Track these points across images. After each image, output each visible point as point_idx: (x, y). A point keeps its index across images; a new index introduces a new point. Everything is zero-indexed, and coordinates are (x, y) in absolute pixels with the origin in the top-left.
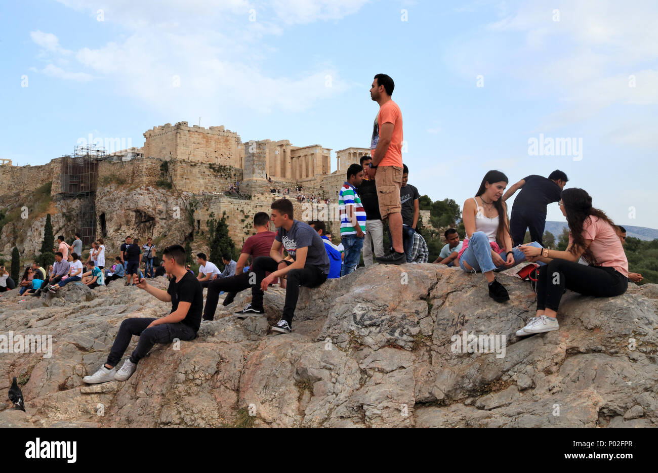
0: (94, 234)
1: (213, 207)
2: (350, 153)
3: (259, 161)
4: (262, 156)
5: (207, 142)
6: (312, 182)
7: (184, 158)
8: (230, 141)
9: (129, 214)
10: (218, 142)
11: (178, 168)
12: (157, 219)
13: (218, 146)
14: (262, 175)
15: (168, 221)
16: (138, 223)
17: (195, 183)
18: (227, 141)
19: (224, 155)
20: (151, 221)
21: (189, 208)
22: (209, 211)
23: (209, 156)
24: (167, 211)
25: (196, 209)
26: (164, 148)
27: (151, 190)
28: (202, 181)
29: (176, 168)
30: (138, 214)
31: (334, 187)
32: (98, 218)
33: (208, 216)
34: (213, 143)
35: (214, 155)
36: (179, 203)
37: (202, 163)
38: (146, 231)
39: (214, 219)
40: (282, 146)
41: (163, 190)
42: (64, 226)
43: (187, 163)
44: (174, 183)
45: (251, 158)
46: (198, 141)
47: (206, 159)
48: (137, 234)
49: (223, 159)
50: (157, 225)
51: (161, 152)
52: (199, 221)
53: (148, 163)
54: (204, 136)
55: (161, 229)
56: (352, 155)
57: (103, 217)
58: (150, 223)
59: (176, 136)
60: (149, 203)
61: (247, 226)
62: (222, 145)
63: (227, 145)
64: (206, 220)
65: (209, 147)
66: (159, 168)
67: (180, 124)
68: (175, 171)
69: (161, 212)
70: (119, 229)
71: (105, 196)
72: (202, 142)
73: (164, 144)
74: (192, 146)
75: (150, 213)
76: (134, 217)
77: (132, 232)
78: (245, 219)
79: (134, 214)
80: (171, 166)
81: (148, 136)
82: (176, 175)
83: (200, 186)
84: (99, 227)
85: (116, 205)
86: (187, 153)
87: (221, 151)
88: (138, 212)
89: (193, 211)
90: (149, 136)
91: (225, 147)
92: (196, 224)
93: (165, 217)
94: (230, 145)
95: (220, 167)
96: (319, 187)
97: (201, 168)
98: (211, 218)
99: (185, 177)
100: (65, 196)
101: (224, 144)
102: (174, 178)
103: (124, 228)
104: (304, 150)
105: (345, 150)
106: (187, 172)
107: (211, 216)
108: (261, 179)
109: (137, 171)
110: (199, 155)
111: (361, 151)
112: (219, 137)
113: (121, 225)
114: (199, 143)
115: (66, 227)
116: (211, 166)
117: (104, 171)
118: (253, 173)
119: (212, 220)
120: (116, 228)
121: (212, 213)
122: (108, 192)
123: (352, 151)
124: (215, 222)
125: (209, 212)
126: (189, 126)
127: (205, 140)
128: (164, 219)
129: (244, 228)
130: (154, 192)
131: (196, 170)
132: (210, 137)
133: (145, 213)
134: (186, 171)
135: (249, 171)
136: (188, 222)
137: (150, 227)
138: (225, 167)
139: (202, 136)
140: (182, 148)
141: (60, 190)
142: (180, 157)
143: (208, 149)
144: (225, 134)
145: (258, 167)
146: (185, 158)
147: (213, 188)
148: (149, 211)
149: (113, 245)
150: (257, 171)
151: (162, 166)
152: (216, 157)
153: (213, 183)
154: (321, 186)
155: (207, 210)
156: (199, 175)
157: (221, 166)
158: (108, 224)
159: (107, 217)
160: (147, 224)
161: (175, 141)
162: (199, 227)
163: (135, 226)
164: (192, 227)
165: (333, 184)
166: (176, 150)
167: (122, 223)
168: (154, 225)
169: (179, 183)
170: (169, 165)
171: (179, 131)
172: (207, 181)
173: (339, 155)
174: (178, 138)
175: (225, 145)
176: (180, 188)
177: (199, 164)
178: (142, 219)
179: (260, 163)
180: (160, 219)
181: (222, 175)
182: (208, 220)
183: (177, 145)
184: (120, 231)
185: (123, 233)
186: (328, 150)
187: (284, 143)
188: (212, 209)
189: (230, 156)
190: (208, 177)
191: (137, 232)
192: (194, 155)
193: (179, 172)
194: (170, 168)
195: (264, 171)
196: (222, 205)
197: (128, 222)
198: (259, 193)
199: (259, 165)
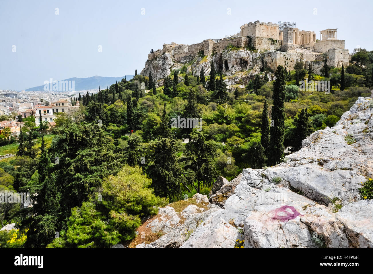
0: (222, 69)
1: (273, 56)
2: (328, 32)
3: (290, 36)
4: (291, 33)
5: (267, 29)
7: (258, 36)
9: (237, 60)
12: (248, 62)
13: (272, 31)
14: (291, 42)
16: (241, 63)
20: (246, 63)
21: (261, 57)
24: (252, 59)
25: (265, 57)
27: (245, 50)
29: (255, 41)
32: (224, 62)
34: (270, 29)
35: (270, 34)
36: (257, 55)
37: (265, 38)
41: (250, 50)
42: (210, 66)
43: (259, 38)
44: (255, 47)
47: (267, 36)
49: (273, 36)
50: (249, 64)
52: (266, 62)
53: (244, 39)
54: (266, 27)
55: (250, 66)
56: (329, 32)
57: (226, 62)
59: (255, 27)
60: (245, 56)
61: (287, 64)
66: (248, 41)
67: (256, 22)
69: (250, 59)
70: (233, 67)
71: (227, 54)
73: (249, 31)
74: (261, 31)
76: (239, 61)
77: (239, 67)
78: (286, 60)
81: (242, 28)
82: (255, 43)
84: (224, 66)
85: (232, 57)
86: (260, 34)
87: (273, 33)
88: (241, 59)
89: (263, 58)
93: (252, 61)
94: (276, 30)
97: (265, 40)
99: (259, 44)
101: (274, 30)
102: (254, 45)
103: (235, 66)
105: (325, 30)
108: (291, 44)
109: (240, 42)
110: (264, 35)
111: (332, 30)
112: (272, 27)
113: (234, 65)
121: (273, 58)
123: (329, 30)
126: (260, 22)
130: (247, 51)
131: (263, 41)
132: (269, 27)
133: (243, 59)
134: (259, 41)
135: (285, 41)
136: (261, 63)
137: (246, 66)
138: (274, 39)
140: (258, 32)
142: (256, 36)
143: (268, 32)
144: (274, 25)
148: (245, 59)
150: (289, 40)
151: (249, 39)
153: (270, 46)
154: (313, 47)
155: (270, 57)
156: (265, 43)
158: (228, 65)
159: (229, 61)
160: (244, 64)
161: (254, 29)
162: (266, 65)
163: (240, 65)
164: (263, 65)
165: (319, 45)
166: (255, 33)
169: (257, 47)
170: (252, 39)
171: (256, 24)
172: (268, 45)
173: (321, 33)
176: (257, 49)
180: (250, 62)
181: (273, 43)
183: (255, 31)
185: (235, 68)
187: (296, 29)
189: (276, 35)
191: (241, 67)
192: (262, 35)
194: (253, 41)
195: (292, 40)
196: (277, 55)
197: (237, 64)
198: (290, 50)
199: (290, 38)
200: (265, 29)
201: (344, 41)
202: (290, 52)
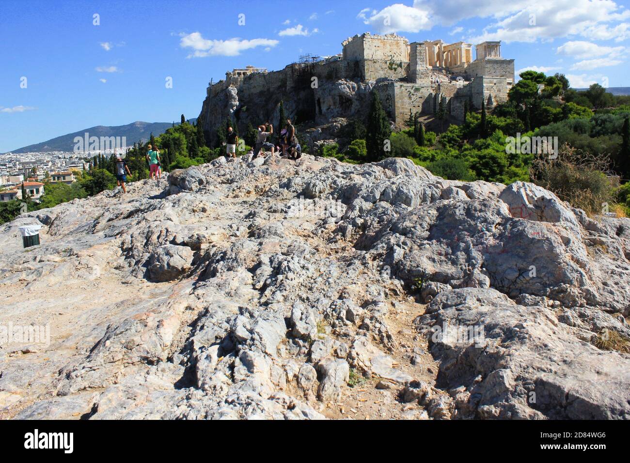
2: (485, 46)
3: (420, 55)
4: (422, 52)
5: (384, 45)
6: (460, 68)
8: (400, 43)
9: (335, 99)
10: (391, 44)
11: (365, 65)
12: (353, 100)
13: (392, 47)
14: (422, 65)
16: (341, 103)
17: (377, 74)
18: (398, 43)
19: (396, 53)
20: (349, 102)
23: (386, 55)
24: (359, 94)
28: (382, 72)
32: (316, 102)
34: (388, 46)
35: (389, 54)
38: (347, 108)
40: (437, 44)
43: (371, 61)
44: (363, 75)
45: (414, 54)
46: (378, 45)
47: (384, 57)
49: (395, 56)
50: (354, 104)
51: (353, 55)
53: (346, 63)
54: (381, 41)
55: (356, 107)
56: (487, 47)
57: (319, 100)
58: (349, 104)
60: (347, 90)
61: (412, 102)
62: (395, 47)
63: (398, 46)
64: (385, 99)
65: (385, 49)
66: (353, 66)
67: (365, 35)
69: (355, 95)
73: (355, 49)
74: (374, 49)
76: (338, 100)
77: (338, 109)
78: (411, 96)
79: (338, 98)
82: (364, 70)
83: (381, 75)
84: (317, 108)
85: (327, 92)
86: (371, 54)
87: (394, 50)
88: (341, 97)
90: (345, 44)
91: (397, 48)
93: (358, 99)
94: (400, 47)
97: (381, 63)
99: (370, 70)
100: (296, 89)
103: (332, 108)
104: (453, 46)
106: (372, 67)
107: (388, 95)
108: (423, 68)
109: (339, 69)
110: (379, 55)
111: (493, 44)
112: (392, 41)
113: (330, 106)
114: (378, 47)
115: (297, 109)
118: (417, 65)
120: (327, 107)
121: (389, 93)
123: (487, 44)
125: (387, 93)
126: (371, 35)
131: (377, 65)
132: (386, 42)
133: (345, 96)
135: (413, 63)
140: (367, 51)
141: (292, 85)
142: (366, 57)
144: (396, 39)
146: (370, 57)
147: (390, 76)
148: (348, 96)
150: (419, 62)
151: (355, 64)
153: (389, 73)
154: (465, 71)
156: (380, 69)
157: (395, 61)
158: (322, 105)
159: (321, 100)
160: (347, 104)
161: (362, 46)
163: (339, 106)
165: (474, 69)
166: (363, 52)
167: (331, 104)
168: (352, 104)
169: (367, 75)
171: (365, 39)
172: (385, 72)
173: (478, 48)
174: (364, 44)
176: (368, 78)
177: (379, 61)
178: (343, 101)
183: (363, 49)
184: (330, 110)
185: (332, 111)
186: (469, 45)
187: (439, 42)
188: (388, 91)
189: (400, 54)
190: (386, 69)
191: (341, 109)
192: (376, 55)
194: (360, 64)
195: (424, 62)
196: (395, 88)
197: (335, 103)
198: (421, 78)
199: (420, 59)
200: (381, 45)
201: (513, 60)
202: (419, 82)
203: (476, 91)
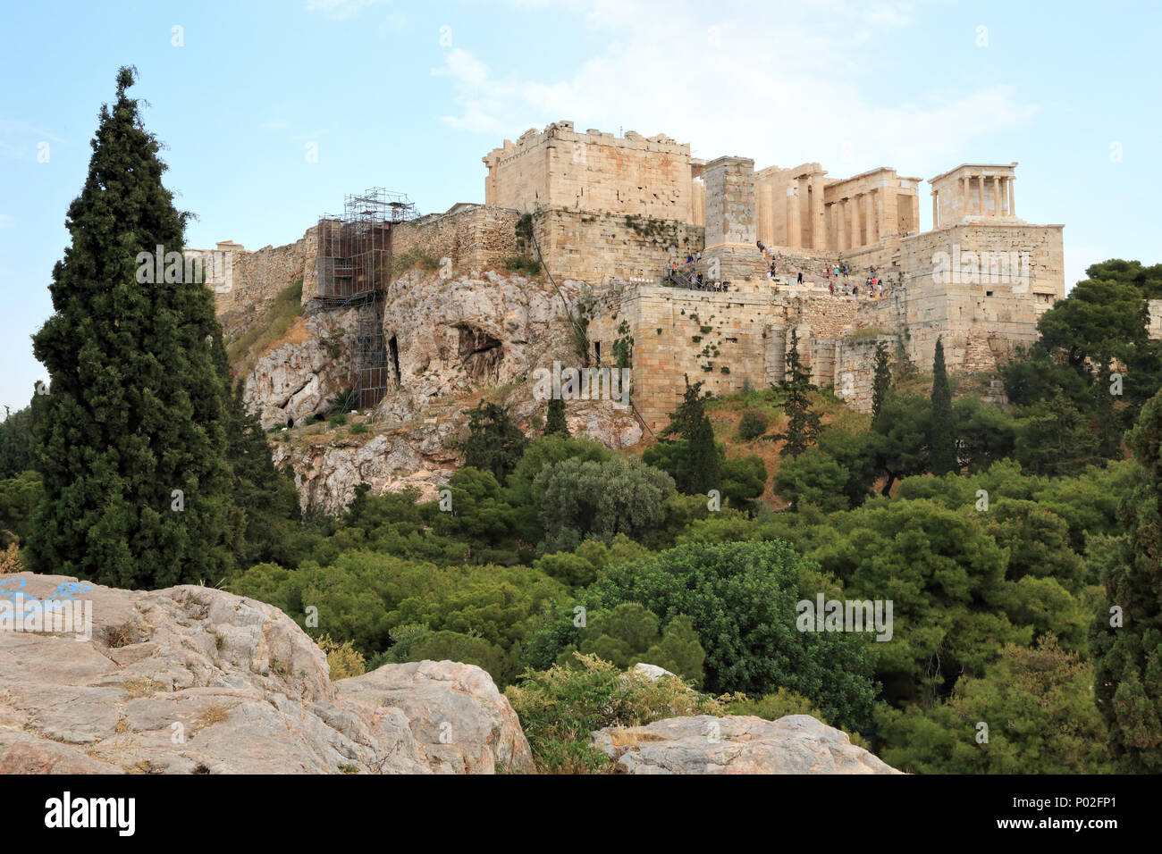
0: (384, 382)
1: (625, 309)
2: (962, 180)
3: (738, 202)
4: (745, 190)
5: (619, 166)
6: (875, 255)
7: (567, 205)
8: (674, 163)
9: (445, 335)
10: (645, 165)
11: (553, 226)
12: (506, 343)
13: (647, 175)
14: (745, 236)
15: (530, 346)
16: (466, 355)
17: (593, 260)
18: (666, 163)
19: (660, 197)
20: (494, 349)
21: (576, 315)
22: (617, 319)
23: (625, 198)
24: (528, 325)
25: (592, 318)
26: (525, 186)
27: (491, 278)
28: (608, 256)
29: (548, 229)
30: (466, 332)
31: (925, 261)
32: (388, 347)
33: (616, 332)
34: (633, 168)
35: (636, 196)
36: (554, 306)
37: (608, 215)
38: (486, 372)
39: (627, 338)
40: (803, 177)
41: (521, 279)
42: (323, 368)
43: (571, 214)
44: (545, 261)
45: (720, 198)
46: (599, 166)
47: (618, 206)
48: (464, 379)
49: (658, 204)
50: (507, 356)
51: (518, 195)
52: (597, 345)
53: (487, 220)
54: (612, 153)
55: (517, 366)
56: (967, 182)
57: (393, 342)
58: (492, 353)
59: (547, 155)
60: (487, 308)
61: (706, 353)
62: (656, 174)
63: (666, 174)
64: (613, 340)
65: (624, 179)
66: (513, 230)
67: (555, 127)
68: (547, 233)
69: (514, 327)
70: (425, 369)
71: (399, 296)
72: (608, 167)
73: (524, 177)
74: (584, 178)
75: (490, 331)
76: (457, 340)
77: (454, 373)
78: (700, 335)
79: (456, 333)
80: (537, 225)
81: (492, 163)
82: (548, 243)
83: (606, 267)
84: (390, 366)
85: (417, 314)
86: (573, 193)
87: (654, 186)
88: (462, 326)
89: (585, 323)
90: (494, 162)
91: (663, 177)
92: (592, 351)
93: (523, 339)
94: (675, 174)
95: (652, 223)
96: (890, 265)
97: (606, 225)
98: (623, 336)
99: (569, 246)
100: (328, 303)
101: (660, 172)
102: (544, 250)
103: (435, 365)
104: (855, 184)
105: (950, 174)
106: (574, 235)
107: (622, 330)
108: (744, 244)
109: (466, 238)
110: (601, 198)
111: (990, 173)
112: (649, 155)
113: (429, 360)
114: (600, 170)
115: (328, 369)
116: (630, 222)
117: (401, 244)
118: (725, 232)
119: (624, 341)
120: (419, 365)
121: (625, 323)
122: (405, 287)
123: (968, 174)
124: (630, 345)
125: (618, 322)
126: (576, 130)
127: (614, 161)
128: (522, 342)
129: (699, 356)
130: (500, 283)
131: (594, 231)
132: (628, 157)
133: (479, 330)
134: (571, 234)
135: (715, 229)
136: (573, 348)
137: (494, 363)
138: (663, 223)
139: (607, 152)
140: (562, 181)
141: (317, 292)
142: (556, 202)
143: (622, 182)
144: (663, 148)
145: (737, 218)
146: (569, 203)
147: (636, 272)
148: (488, 326)
149: (411, 404)
150: (733, 226)
151: (519, 225)
152: (642, 202)
153: (634, 259)
154: (894, 263)
155: (614, 318)
156: (602, 243)
157: (655, 222)
158: (401, 357)
159: (401, 341)
160: (487, 355)
161: (544, 166)
162: (598, 359)
163: (459, 361)
164: (583, 360)
165: (923, 255)
166: (548, 186)
167: (431, 354)
168: (502, 356)
169: (554, 260)
170: (534, 221)
171: (553, 142)
172: (620, 255)
173: (938, 187)
174: (552, 159)
175: (663, 173)
176: (558, 272)
177: (602, 218)
178: (474, 346)
179: (742, 207)
180: (513, 342)
181: (655, 241)
182: (617, 341)
183: (549, 176)
184: (427, 373)
185: (433, 378)
186: (912, 180)
188: (623, 313)
189: (675, 199)
190: (623, 246)
191: (464, 373)
192: (590, 198)
193: (555, 236)
194: (537, 229)
195: (753, 227)
197: (443, 353)
199: (737, 213)
201: (1059, 228)
203: (920, 318)
